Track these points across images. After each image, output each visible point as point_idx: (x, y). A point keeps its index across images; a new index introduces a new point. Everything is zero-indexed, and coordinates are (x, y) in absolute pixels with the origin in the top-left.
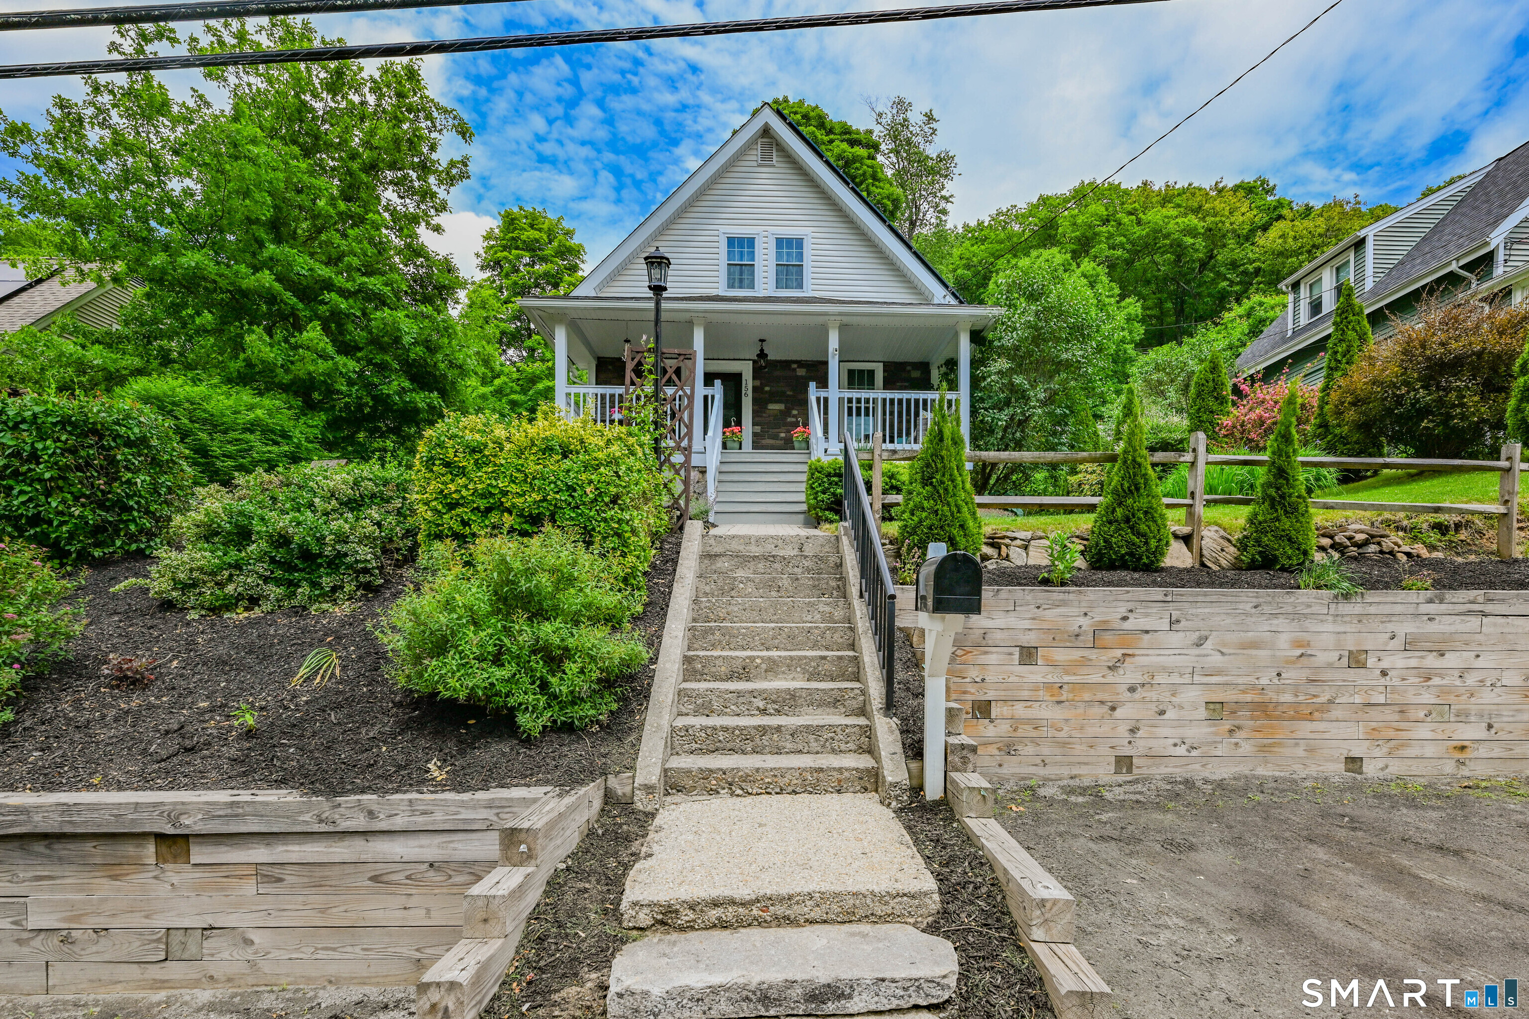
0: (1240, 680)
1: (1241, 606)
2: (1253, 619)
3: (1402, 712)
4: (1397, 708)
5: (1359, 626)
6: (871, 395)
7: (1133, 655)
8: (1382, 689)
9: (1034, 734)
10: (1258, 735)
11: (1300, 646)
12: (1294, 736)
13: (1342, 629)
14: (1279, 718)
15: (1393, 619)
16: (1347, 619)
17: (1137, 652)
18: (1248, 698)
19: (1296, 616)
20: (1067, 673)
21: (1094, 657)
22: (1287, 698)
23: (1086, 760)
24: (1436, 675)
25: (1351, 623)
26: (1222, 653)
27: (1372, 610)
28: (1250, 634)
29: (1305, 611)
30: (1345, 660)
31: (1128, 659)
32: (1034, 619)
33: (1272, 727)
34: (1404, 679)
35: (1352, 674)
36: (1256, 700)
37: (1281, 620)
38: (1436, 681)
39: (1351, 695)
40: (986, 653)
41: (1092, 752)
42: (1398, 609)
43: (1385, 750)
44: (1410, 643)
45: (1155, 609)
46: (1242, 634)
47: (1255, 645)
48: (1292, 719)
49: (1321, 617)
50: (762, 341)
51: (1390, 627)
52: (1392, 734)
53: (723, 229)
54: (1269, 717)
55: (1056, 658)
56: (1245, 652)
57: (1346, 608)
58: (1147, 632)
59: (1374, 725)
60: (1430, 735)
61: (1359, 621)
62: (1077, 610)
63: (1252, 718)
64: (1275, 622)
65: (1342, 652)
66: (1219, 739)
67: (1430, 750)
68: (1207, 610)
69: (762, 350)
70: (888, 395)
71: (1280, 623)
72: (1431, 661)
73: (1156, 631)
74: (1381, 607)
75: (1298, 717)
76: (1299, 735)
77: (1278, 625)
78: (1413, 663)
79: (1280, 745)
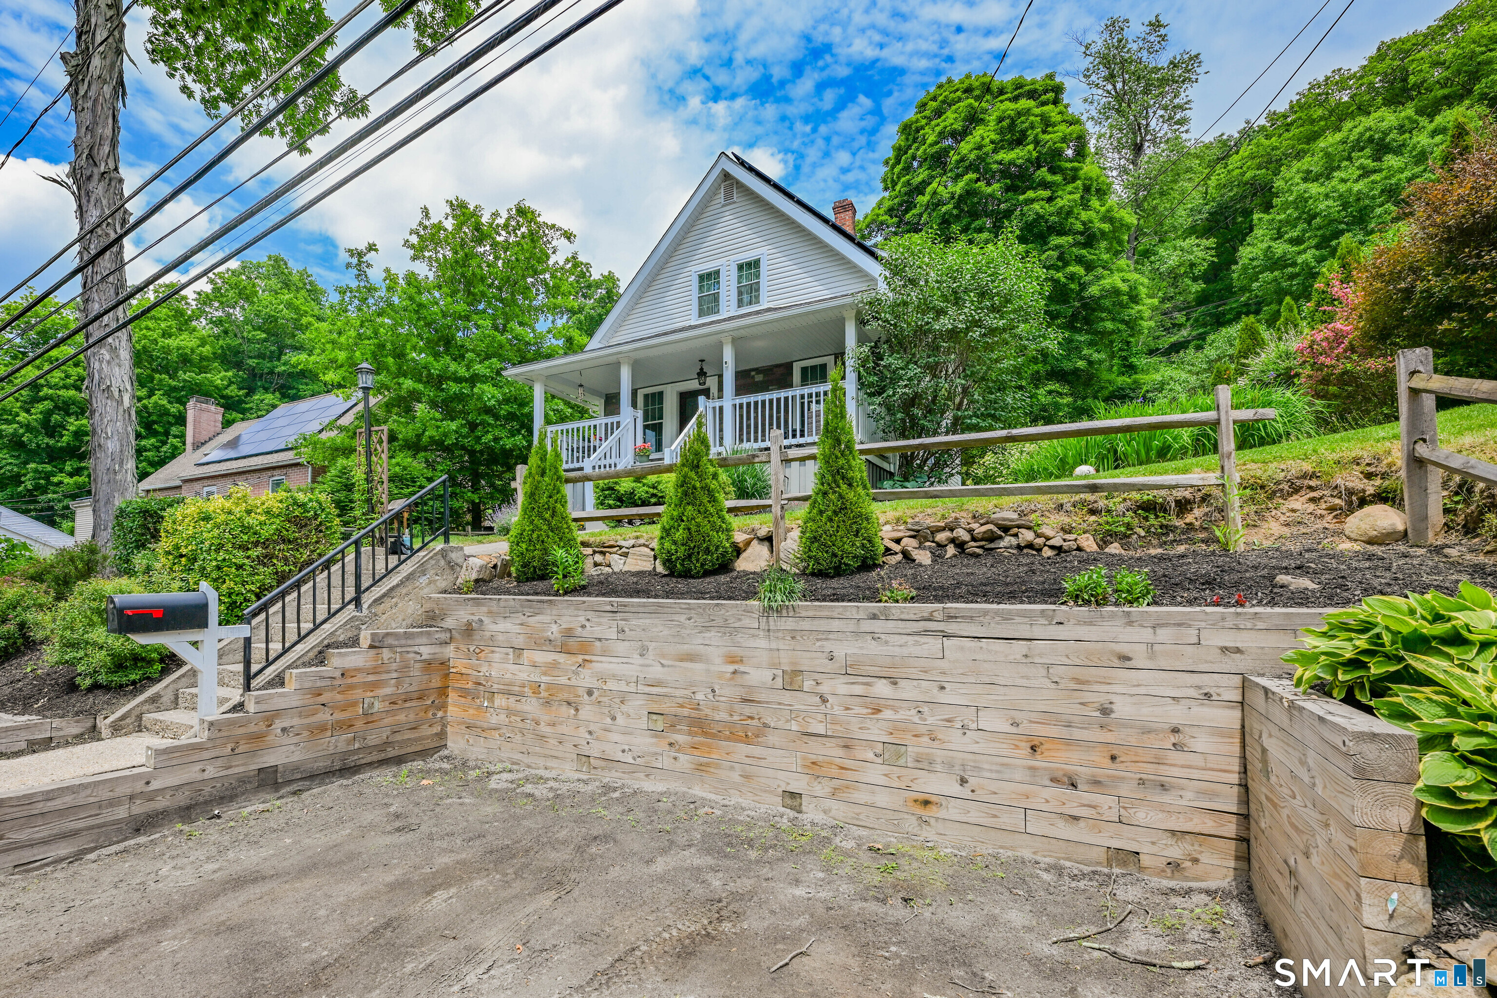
0: (678, 693)
1: (676, 617)
2: (688, 632)
3: (846, 747)
4: (841, 742)
5: (792, 642)
6: (790, 393)
7: (590, 661)
8: (820, 717)
9: (521, 725)
10: (696, 752)
11: (733, 662)
12: (729, 758)
13: (774, 645)
14: (713, 736)
15: (831, 636)
16: (780, 634)
17: (594, 658)
18: (686, 712)
19: (728, 630)
20: (545, 674)
21: (562, 661)
22: (723, 716)
23: (556, 754)
24: (887, 707)
25: (783, 638)
26: (663, 665)
27: (806, 625)
28: (686, 646)
29: (736, 625)
30: (779, 682)
31: (587, 664)
32: (522, 624)
33: (709, 746)
34: (847, 709)
35: (787, 697)
36: (693, 715)
37: (713, 634)
38: (887, 714)
39: (787, 721)
40: (493, 652)
41: (561, 748)
42: (835, 625)
43: (828, 790)
44: (851, 666)
45: (605, 619)
46: (678, 646)
47: (691, 658)
48: (728, 739)
49: (752, 631)
50: (702, 361)
51: (828, 646)
52: (835, 772)
53: (694, 269)
54: (705, 734)
55: (537, 659)
56: (681, 664)
57: (775, 622)
58: (600, 640)
59: (814, 758)
60: (883, 781)
61: (793, 638)
62: (549, 618)
63: (690, 733)
64: (707, 635)
65: (775, 671)
66: (659, 750)
67: (883, 799)
68: (648, 621)
69: (702, 369)
70: (806, 391)
71: (712, 636)
72: (882, 689)
73: (607, 639)
74: (816, 622)
75: (733, 737)
76: (736, 757)
77: (710, 638)
78: (858, 690)
79: (718, 767)
